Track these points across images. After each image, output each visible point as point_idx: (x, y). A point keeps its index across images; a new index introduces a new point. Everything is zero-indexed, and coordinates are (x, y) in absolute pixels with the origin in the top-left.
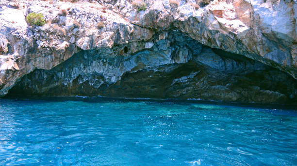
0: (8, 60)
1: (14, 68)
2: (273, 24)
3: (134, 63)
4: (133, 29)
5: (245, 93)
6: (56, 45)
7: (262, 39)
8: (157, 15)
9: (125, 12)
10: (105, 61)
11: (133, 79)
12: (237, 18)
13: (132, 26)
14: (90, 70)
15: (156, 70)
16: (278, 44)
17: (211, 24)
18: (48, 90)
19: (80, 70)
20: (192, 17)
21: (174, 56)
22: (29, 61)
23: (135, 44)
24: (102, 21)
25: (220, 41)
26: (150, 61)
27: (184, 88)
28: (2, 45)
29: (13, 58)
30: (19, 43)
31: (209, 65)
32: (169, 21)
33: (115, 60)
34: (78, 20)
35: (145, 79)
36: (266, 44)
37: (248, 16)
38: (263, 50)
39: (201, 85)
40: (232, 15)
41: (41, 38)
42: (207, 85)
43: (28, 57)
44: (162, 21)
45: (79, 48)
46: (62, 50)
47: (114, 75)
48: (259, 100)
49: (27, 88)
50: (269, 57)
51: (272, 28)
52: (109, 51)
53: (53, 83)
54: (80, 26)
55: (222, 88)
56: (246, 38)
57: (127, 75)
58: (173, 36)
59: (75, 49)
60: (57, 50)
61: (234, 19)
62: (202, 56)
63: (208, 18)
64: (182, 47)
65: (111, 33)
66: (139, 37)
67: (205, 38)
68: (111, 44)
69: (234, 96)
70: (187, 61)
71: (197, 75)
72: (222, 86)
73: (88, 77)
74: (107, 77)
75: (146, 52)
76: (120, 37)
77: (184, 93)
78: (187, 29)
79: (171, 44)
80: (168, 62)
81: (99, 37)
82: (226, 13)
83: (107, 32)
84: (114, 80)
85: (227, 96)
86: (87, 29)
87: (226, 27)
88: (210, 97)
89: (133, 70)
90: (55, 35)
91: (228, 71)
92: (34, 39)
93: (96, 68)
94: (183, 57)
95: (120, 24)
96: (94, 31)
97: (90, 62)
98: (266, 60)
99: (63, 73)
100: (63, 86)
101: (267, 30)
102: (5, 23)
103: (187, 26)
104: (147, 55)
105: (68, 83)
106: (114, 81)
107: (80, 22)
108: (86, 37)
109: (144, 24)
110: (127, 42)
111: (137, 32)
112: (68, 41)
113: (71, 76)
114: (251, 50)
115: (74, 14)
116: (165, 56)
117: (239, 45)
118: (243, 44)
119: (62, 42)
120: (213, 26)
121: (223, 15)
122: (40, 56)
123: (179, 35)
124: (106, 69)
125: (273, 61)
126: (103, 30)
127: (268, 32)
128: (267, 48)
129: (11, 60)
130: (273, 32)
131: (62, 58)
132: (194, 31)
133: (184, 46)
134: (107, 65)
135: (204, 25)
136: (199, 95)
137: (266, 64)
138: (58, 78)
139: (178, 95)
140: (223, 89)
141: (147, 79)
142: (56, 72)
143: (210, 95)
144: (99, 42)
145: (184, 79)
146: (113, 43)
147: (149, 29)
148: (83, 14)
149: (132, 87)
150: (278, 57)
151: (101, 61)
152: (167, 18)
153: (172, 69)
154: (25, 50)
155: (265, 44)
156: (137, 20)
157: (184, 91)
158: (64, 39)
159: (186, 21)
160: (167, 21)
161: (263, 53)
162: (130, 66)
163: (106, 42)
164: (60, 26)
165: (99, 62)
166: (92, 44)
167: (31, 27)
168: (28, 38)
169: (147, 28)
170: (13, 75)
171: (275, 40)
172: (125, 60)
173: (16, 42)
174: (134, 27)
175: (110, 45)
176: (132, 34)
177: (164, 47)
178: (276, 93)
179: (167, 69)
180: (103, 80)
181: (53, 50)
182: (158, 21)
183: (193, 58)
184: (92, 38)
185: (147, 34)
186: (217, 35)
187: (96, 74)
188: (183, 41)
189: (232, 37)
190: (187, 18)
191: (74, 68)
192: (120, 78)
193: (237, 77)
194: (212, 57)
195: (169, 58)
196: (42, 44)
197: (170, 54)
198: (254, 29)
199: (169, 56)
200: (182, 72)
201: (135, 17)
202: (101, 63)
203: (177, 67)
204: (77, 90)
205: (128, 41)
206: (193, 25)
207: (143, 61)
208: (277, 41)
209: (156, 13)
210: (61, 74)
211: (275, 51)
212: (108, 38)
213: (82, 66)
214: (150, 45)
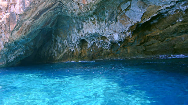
3: (140, 10)
10: (93, 19)
11: (158, 31)
35: (174, 26)
47: (115, 32)
84: (116, 37)
93: (88, 29)
100: (70, 51)
105: (75, 48)
106: (117, 39)
131: (8, 29)
134: (96, 22)
141: (177, 25)
151: (89, 20)
162: (136, 15)
172: (125, 10)
180: (108, 40)
202: (90, 22)
210: (65, 42)
213: (76, 31)
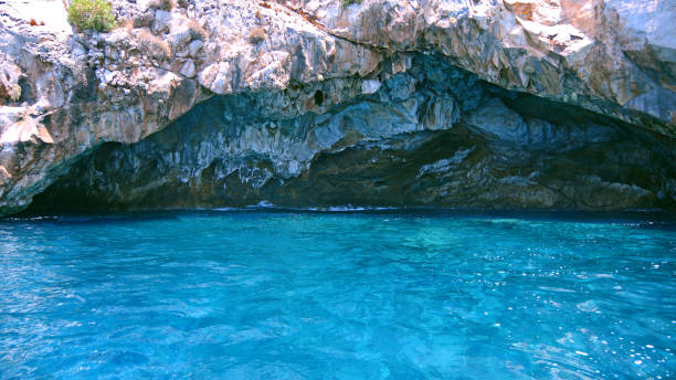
0: (21, 119)
1: (39, 140)
2: (649, 30)
3: (338, 132)
4: (333, 48)
5: (570, 191)
6: (147, 81)
7: (623, 66)
8: (388, 15)
9: (314, 8)
10: (273, 125)
11: (336, 167)
12: (564, 20)
13: (332, 40)
14: (239, 146)
15: (384, 147)
16: (660, 76)
17: (508, 34)
18: (143, 195)
19: (217, 147)
20: (466, 18)
21: (424, 112)
22: (78, 122)
23: (340, 84)
24: (260, 24)
25: (527, 73)
26: (372, 125)
27: (442, 184)
28: (4, 80)
29: (36, 113)
30: (50, 75)
31: (496, 133)
32: (416, 28)
33: (297, 125)
34: (202, 22)
35: (362, 167)
36: (632, 77)
37: (590, 14)
38: (625, 91)
39: (476, 177)
40: (554, 14)
41: (107, 62)
42: (488, 177)
43: (76, 112)
44: (399, 27)
45: (205, 90)
46: (162, 94)
47: (295, 158)
48: (600, 204)
49: (94, 192)
50: (639, 106)
51: (648, 37)
52: (281, 101)
53: (156, 179)
54: (206, 34)
55: (522, 182)
56: (586, 63)
57: (323, 158)
58: (423, 66)
59: (197, 92)
60: (149, 93)
61: (559, 23)
62: (481, 113)
63: (501, 21)
64: (439, 93)
65: (284, 54)
66: (348, 66)
67: (494, 68)
68: (284, 80)
69: (546, 198)
70: (450, 126)
71: (470, 155)
72: (521, 178)
73: (238, 163)
74: (281, 163)
75: (364, 106)
76: (304, 64)
77: (442, 194)
78: (456, 47)
79: (418, 86)
80: (410, 128)
81: (253, 63)
82: (541, 10)
83: (273, 52)
84: (294, 168)
85: (533, 198)
86: (224, 43)
87: (540, 42)
88: (498, 201)
89: (335, 146)
90: (145, 58)
91: (535, 145)
92: (88, 64)
93: (254, 141)
94: (443, 115)
95: (304, 32)
96: (241, 49)
97: (238, 130)
98: (631, 112)
99: (177, 154)
100: (181, 183)
101: (635, 43)
102: (10, 23)
103: (454, 39)
104: (366, 112)
105: (192, 177)
106: (294, 171)
107: (206, 26)
108: (222, 64)
109: (359, 35)
110: (321, 77)
111: (342, 53)
112: (178, 73)
113: (195, 161)
114: (597, 91)
115: (191, 6)
116: (405, 114)
117: (569, 82)
118: (579, 80)
119: (163, 74)
120: (512, 38)
121: (534, 15)
122: (108, 110)
123: (433, 66)
124: (276, 144)
125: (647, 115)
126: (263, 47)
127: (638, 49)
128: (633, 86)
129: (31, 118)
130: (648, 46)
131: (163, 114)
132: (471, 52)
133: (444, 92)
134: (278, 134)
135: (494, 38)
136: (474, 199)
137: (630, 121)
138: (167, 168)
139: (430, 199)
140: (524, 184)
141: (367, 166)
142: (162, 152)
143: (497, 196)
144: (254, 76)
145: (442, 165)
146: (288, 77)
147: (371, 48)
148: (213, 7)
149: (334, 185)
150: (659, 103)
151: (264, 126)
152: (411, 20)
153: (419, 143)
154: (66, 92)
155: (629, 76)
156: (343, 26)
157: (443, 191)
158: (168, 67)
159: (452, 28)
160: (411, 27)
161: (625, 96)
162: (330, 138)
163: (273, 76)
164: (158, 34)
165: (260, 130)
166: (238, 81)
167: (81, 35)
168: (71, 62)
169: (366, 47)
170: (37, 157)
171: (653, 66)
172: (319, 125)
173: (42, 72)
174: (337, 43)
175: (281, 82)
176: (332, 58)
177: (404, 93)
178: (633, 190)
179: (407, 144)
180: (272, 170)
181: (138, 95)
182: (390, 28)
183: (462, 120)
184: (237, 66)
185: (365, 61)
186: (522, 61)
187: (256, 158)
188: (442, 79)
189: (555, 63)
190: (454, 21)
191: (203, 144)
192: (308, 166)
193: (549, 158)
194: (502, 115)
195: (412, 117)
196: (109, 77)
197: (415, 108)
198: (604, 42)
199: (413, 113)
200: (439, 149)
201: (339, 18)
202: (264, 130)
203: (430, 139)
204: (213, 192)
205: (323, 75)
206: (469, 37)
207: (357, 127)
208: (659, 69)
209: (385, 10)
210: (174, 157)
211: (651, 92)
212: (275, 64)
213: (221, 138)
214: (372, 87)
